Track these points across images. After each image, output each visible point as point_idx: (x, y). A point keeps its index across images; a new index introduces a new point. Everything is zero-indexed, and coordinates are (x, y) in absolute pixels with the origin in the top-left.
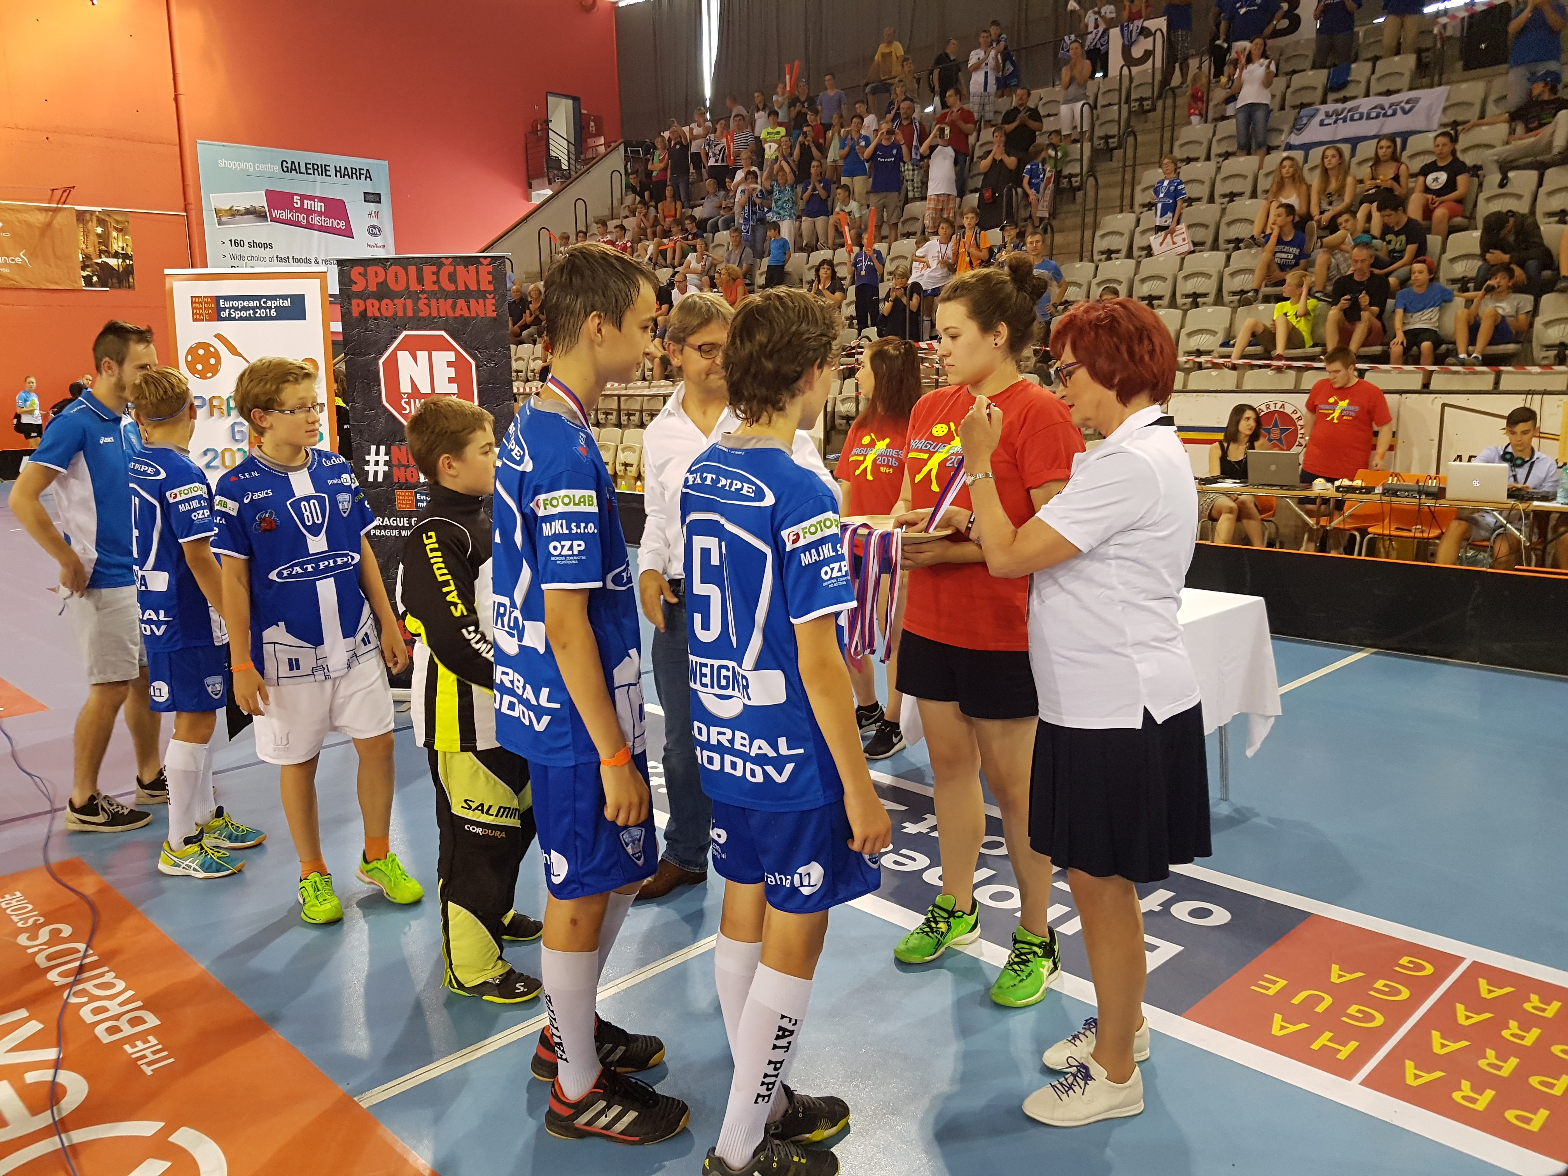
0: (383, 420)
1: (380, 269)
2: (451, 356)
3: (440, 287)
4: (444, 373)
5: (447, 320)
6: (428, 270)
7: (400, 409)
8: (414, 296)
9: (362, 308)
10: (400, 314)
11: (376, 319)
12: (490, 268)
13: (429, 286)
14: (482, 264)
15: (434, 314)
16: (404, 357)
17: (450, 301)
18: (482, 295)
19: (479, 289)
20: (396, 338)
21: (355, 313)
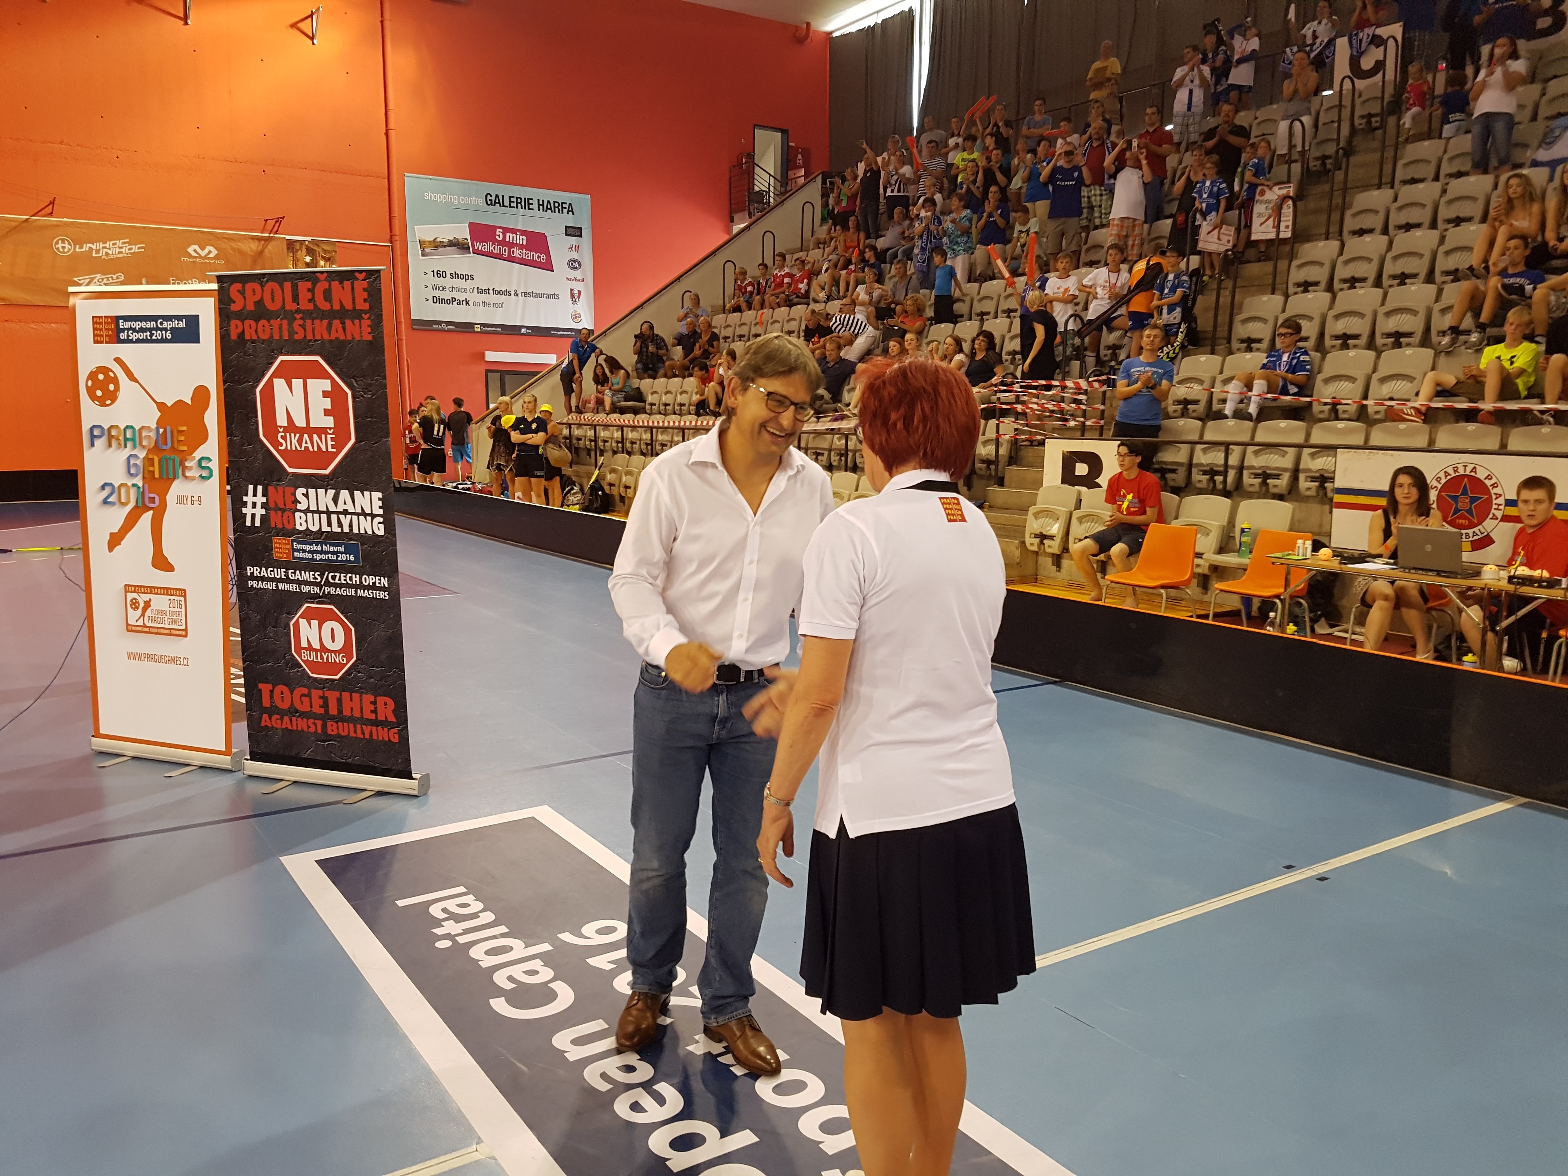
0: (260, 457)
1: (256, 286)
2: (326, 385)
3: (315, 306)
4: (320, 404)
5: (323, 344)
6: (303, 286)
7: (276, 445)
8: (290, 316)
9: (240, 330)
10: (276, 337)
11: (253, 342)
12: (365, 284)
13: (305, 305)
14: (357, 279)
15: (310, 336)
16: (279, 384)
17: (325, 322)
18: (357, 315)
19: (354, 307)
20: (272, 364)
21: (234, 336)
